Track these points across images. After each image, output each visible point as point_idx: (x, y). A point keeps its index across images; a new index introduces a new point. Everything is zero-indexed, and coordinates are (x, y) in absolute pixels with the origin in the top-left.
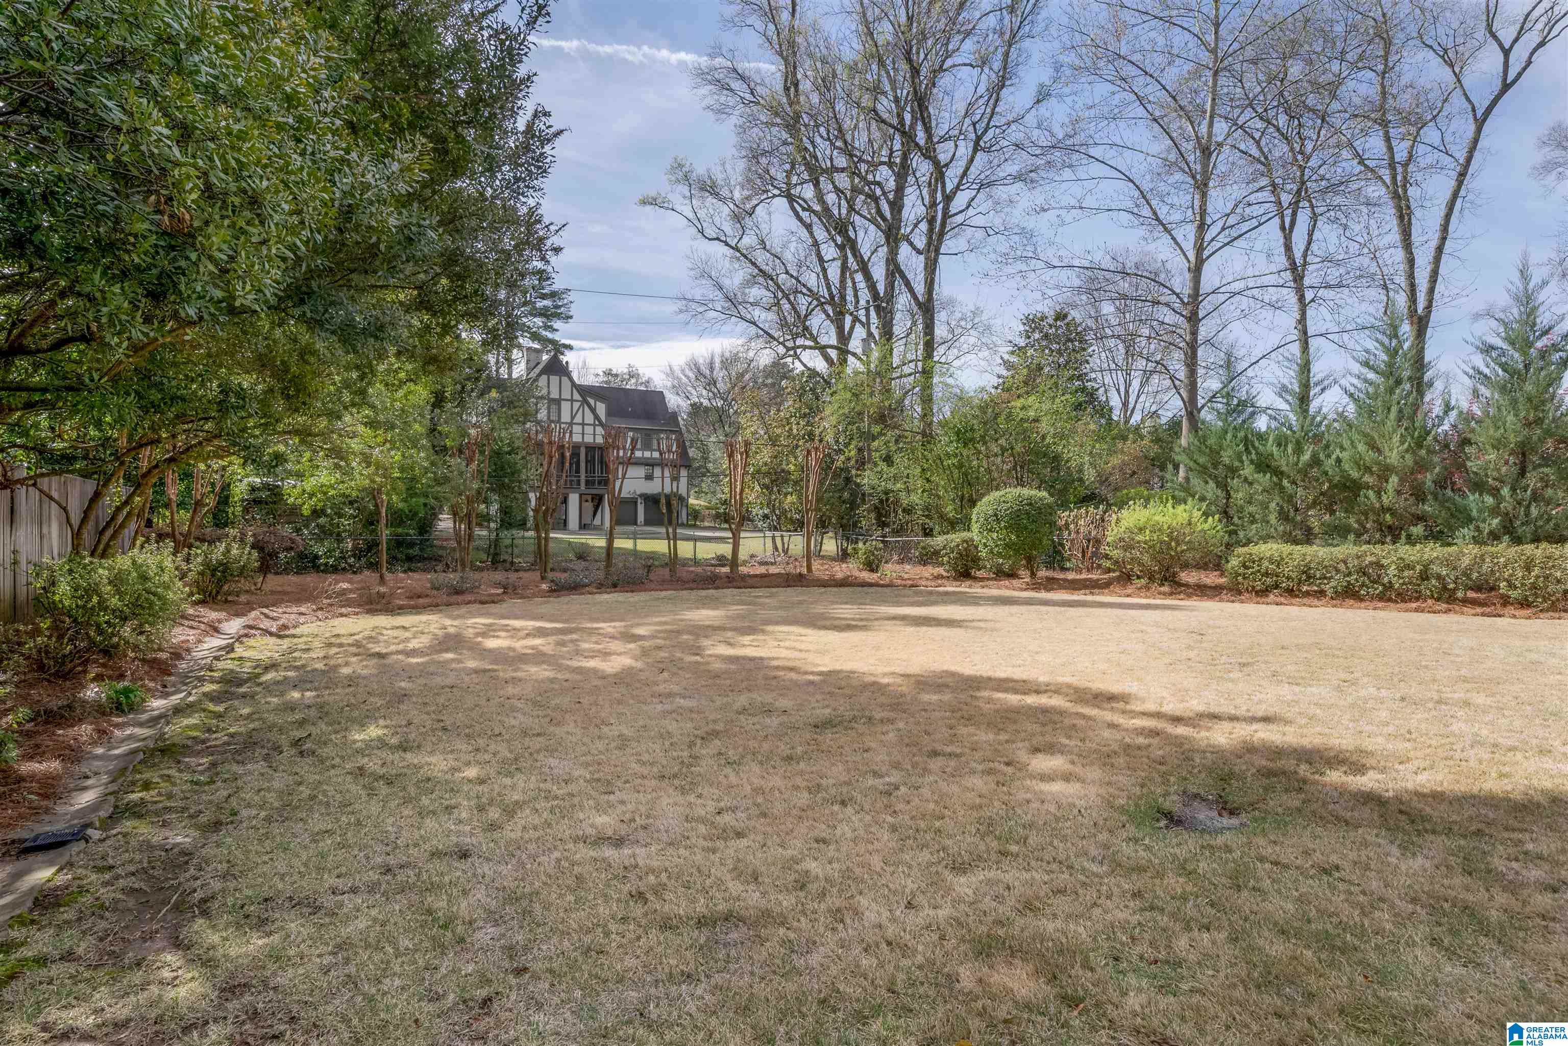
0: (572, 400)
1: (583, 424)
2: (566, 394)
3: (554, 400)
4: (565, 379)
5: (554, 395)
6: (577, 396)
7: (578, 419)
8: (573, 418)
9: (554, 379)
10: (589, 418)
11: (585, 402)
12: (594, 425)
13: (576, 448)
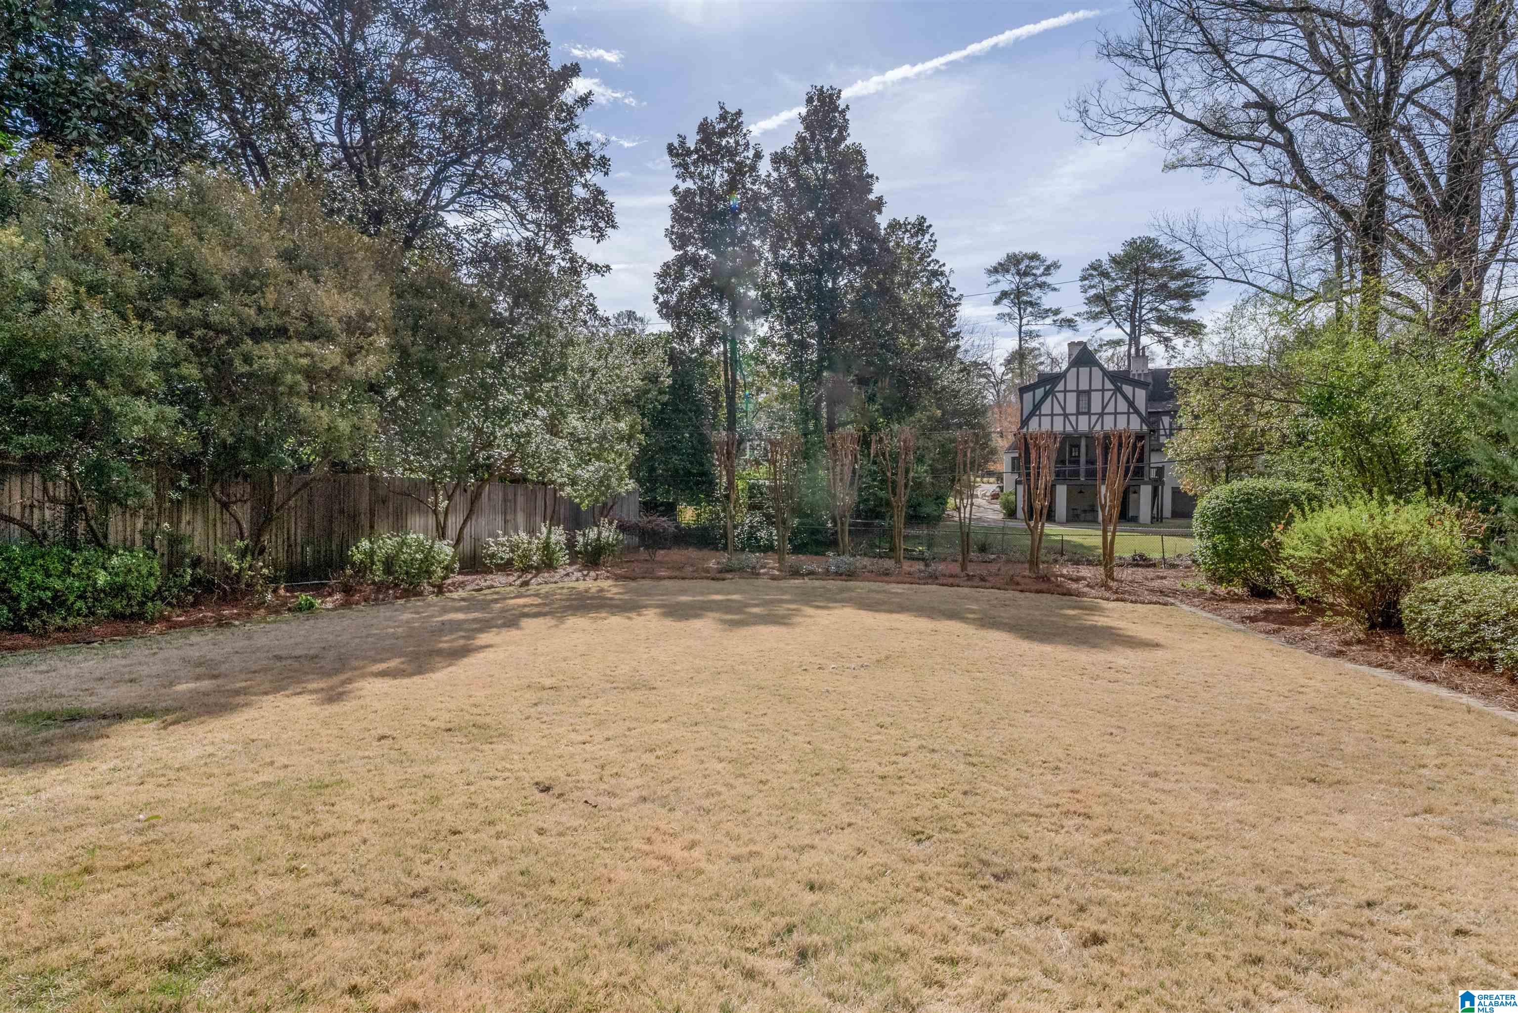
0: (1103, 390)
1: (1116, 413)
2: (1097, 384)
3: (1084, 392)
4: (1095, 370)
5: (1084, 386)
6: (1109, 385)
7: (1110, 408)
8: (1104, 408)
9: (1084, 371)
10: (1123, 406)
11: (1119, 390)
12: (1128, 413)
13: (1107, 437)
